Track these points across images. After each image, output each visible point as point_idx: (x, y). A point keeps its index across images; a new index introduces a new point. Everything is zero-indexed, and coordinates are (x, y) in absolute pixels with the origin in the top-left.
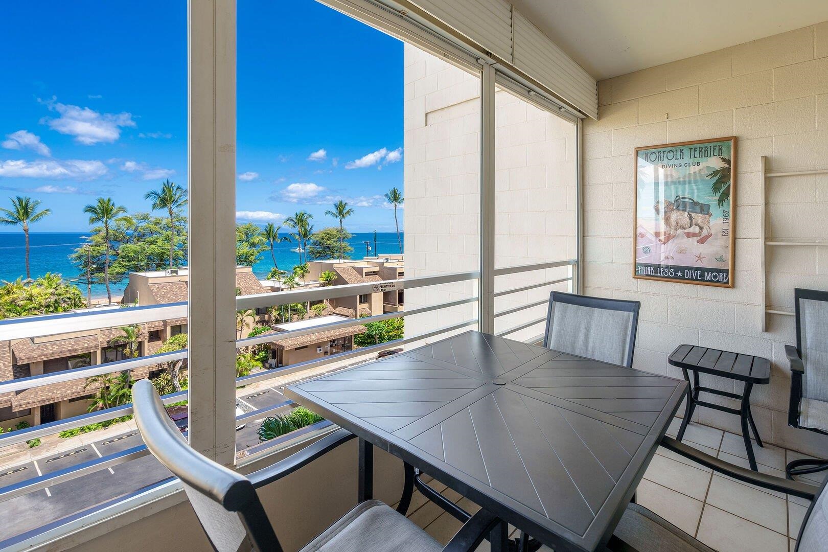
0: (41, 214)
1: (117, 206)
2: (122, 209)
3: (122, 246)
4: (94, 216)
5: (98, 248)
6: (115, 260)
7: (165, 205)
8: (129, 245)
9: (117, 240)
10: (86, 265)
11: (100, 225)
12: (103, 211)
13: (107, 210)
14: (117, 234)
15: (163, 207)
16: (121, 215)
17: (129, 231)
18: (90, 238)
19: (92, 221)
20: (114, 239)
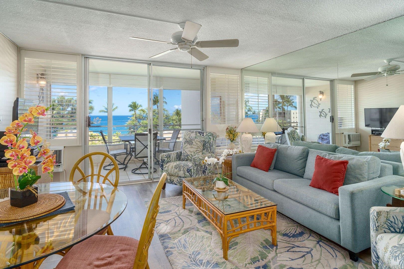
0: (115, 108)
1: (139, 104)
2: (141, 106)
3: (142, 121)
4: (131, 109)
5: (134, 122)
6: (140, 127)
7: (155, 104)
8: (144, 121)
9: (140, 119)
10: (130, 129)
11: (133, 112)
12: (134, 107)
13: (135, 106)
14: (140, 116)
15: (155, 105)
16: (140, 108)
17: (144, 115)
18: (131, 118)
19: (130, 110)
20: (139, 118)
